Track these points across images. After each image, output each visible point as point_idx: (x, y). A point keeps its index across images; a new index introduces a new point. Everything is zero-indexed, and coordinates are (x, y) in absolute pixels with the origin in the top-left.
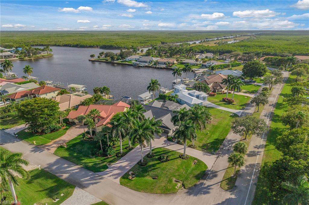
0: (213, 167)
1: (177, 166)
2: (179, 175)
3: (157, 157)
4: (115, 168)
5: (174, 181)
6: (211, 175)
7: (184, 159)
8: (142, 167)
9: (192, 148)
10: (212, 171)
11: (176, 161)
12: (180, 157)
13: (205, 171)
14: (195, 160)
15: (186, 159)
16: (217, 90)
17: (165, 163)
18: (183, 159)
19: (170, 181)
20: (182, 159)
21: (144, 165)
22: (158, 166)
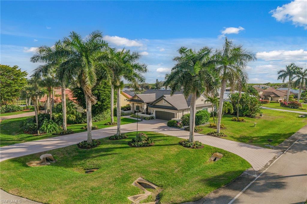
0: (266, 166)
1: (165, 155)
2: (158, 173)
3: (127, 140)
4: (24, 145)
5: (136, 181)
6: (262, 182)
7: (189, 147)
8: (81, 150)
9: (215, 136)
10: (265, 174)
11: (166, 148)
12: (180, 144)
13: (242, 172)
14: (218, 154)
15: (193, 148)
16: (270, 99)
17: (137, 149)
18: (185, 148)
19: (125, 180)
20: (185, 146)
21: (89, 148)
22: (117, 151)
